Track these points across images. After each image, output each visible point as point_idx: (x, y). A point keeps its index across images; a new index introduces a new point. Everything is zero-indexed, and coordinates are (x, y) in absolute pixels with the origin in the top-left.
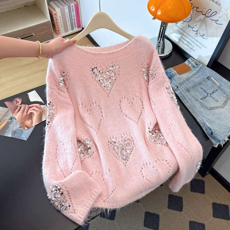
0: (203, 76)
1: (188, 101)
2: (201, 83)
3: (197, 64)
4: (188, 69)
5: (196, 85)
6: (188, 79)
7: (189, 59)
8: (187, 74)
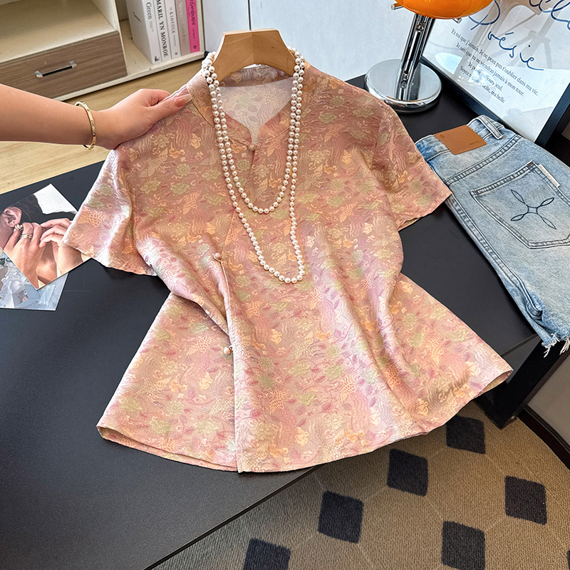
0: (516, 161)
1: (478, 222)
2: (511, 179)
3: (500, 131)
4: (477, 142)
5: (499, 183)
6: (477, 167)
7: (482, 118)
8: (474, 152)
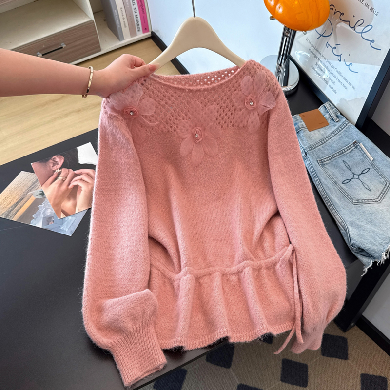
0: (346, 139)
2: (343, 153)
3: (337, 116)
4: (322, 123)
5: (335, 155)
6: (323, 142)
7: (326, 104)
8: (321, 130)
